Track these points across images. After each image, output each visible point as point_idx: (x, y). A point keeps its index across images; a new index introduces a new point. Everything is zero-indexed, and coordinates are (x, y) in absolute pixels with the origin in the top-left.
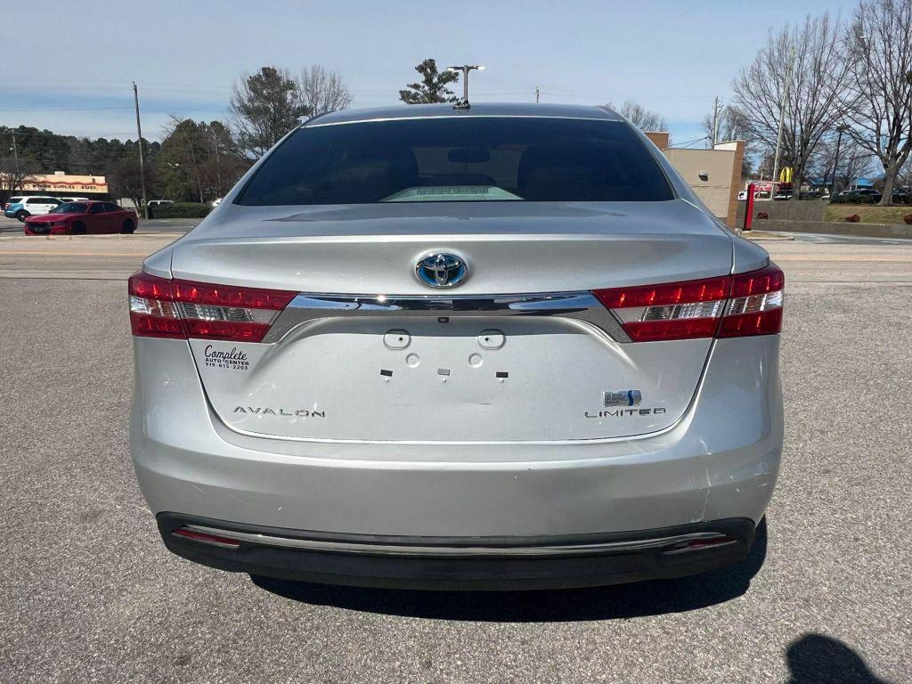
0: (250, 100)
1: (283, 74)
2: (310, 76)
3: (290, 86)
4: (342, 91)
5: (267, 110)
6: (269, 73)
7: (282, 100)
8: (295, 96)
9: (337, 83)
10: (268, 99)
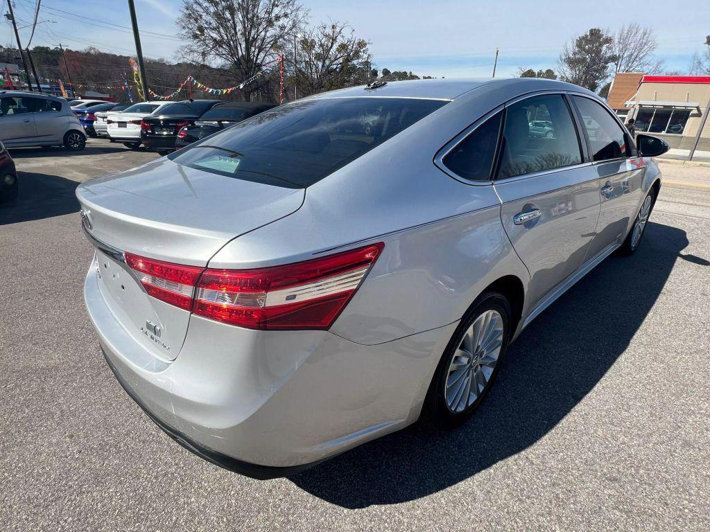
0: (575, 54)
1: (604, 33)
2: (626, 32)
3: (608, 41)
4: (649, 41)
5: (584, 59)
6: (595, 34)
7: (598, 52)
8: (609, 48)
9: (647, 36)
10: (588, 52)
